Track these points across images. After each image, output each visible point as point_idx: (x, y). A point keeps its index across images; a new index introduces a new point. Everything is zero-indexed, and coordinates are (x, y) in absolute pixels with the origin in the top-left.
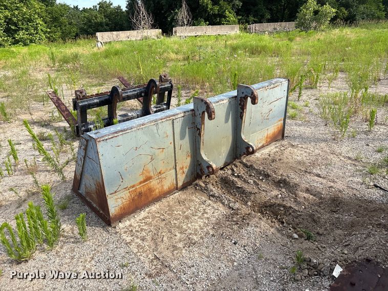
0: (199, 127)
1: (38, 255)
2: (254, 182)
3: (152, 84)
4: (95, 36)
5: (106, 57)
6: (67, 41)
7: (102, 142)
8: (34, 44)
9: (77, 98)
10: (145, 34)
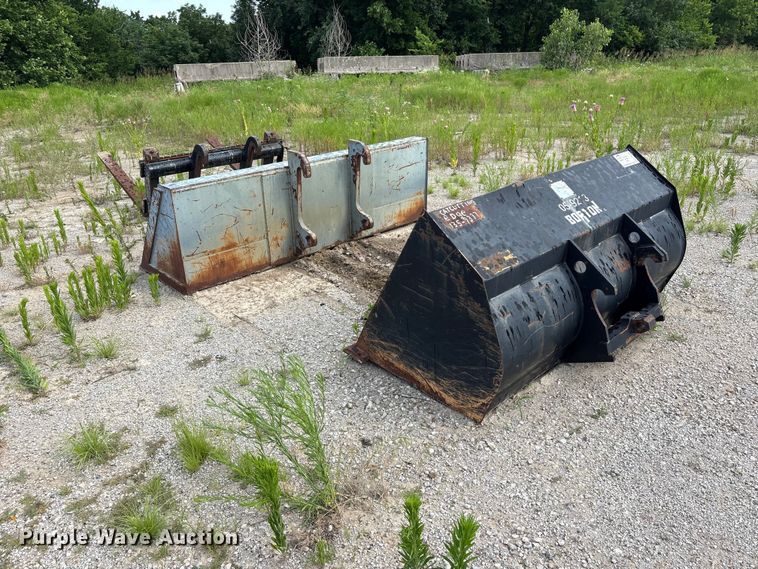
0: (295, 188)
1: (106, 315)
2: (366, 260)
3: (251, 144)
4: (171, 72)
5: (191, 108)
6: (119, 78)
7: (177, 194)
8: (58, 84)
9: (146, 160)
10: (265, 69)
